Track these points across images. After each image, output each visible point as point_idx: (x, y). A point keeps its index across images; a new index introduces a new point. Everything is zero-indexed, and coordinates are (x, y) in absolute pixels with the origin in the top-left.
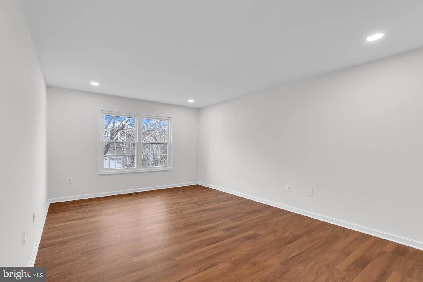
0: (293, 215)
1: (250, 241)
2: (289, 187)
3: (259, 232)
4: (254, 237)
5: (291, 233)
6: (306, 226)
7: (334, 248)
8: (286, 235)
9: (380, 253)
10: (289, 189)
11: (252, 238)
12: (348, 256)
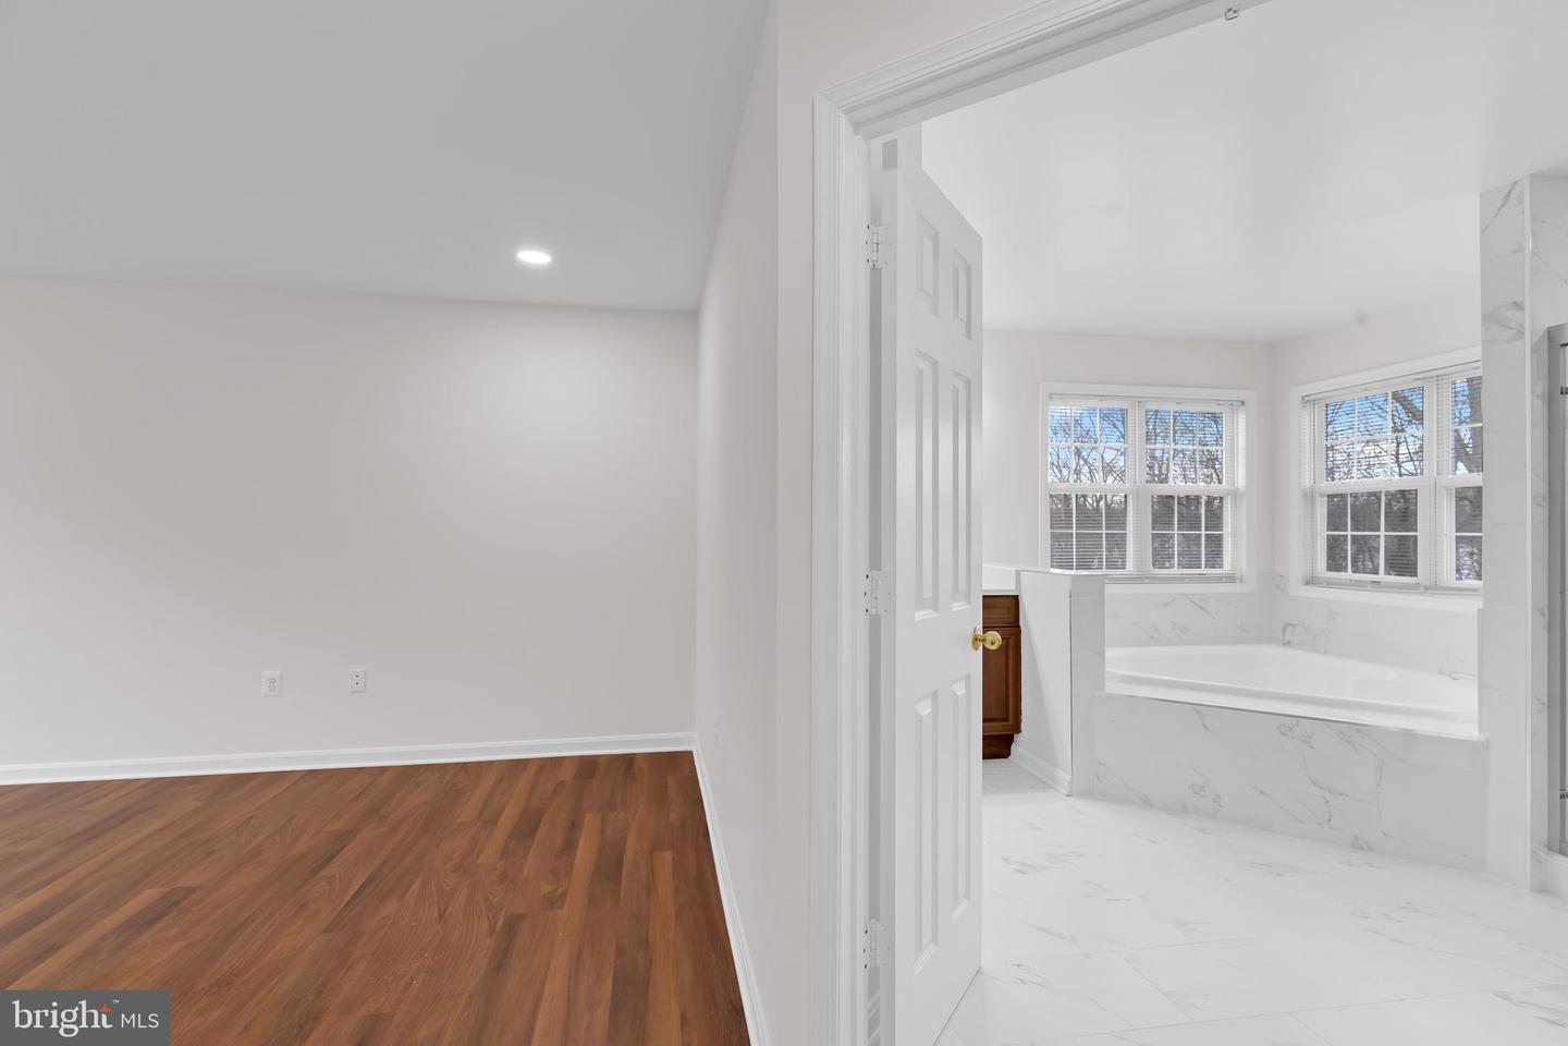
0: (300, 779)
1: (159, 926)
2: (272, 681)
3: (182, 883)
4: (170, 904)
5: (318, 833)
6: (357, 798)
7: (459, 821)
8: (301, 847)
9: (555, 790)
10: (272, 689)
11: (163, 914)
12: (495, 824)
